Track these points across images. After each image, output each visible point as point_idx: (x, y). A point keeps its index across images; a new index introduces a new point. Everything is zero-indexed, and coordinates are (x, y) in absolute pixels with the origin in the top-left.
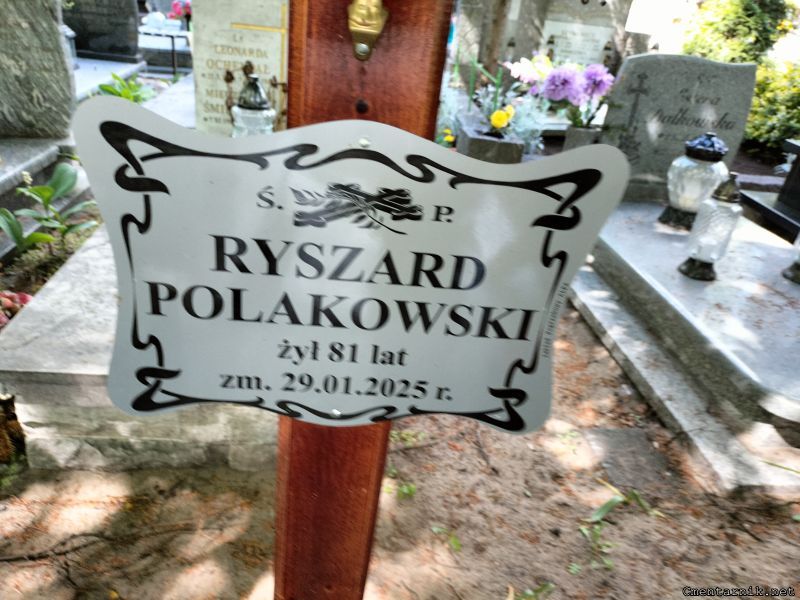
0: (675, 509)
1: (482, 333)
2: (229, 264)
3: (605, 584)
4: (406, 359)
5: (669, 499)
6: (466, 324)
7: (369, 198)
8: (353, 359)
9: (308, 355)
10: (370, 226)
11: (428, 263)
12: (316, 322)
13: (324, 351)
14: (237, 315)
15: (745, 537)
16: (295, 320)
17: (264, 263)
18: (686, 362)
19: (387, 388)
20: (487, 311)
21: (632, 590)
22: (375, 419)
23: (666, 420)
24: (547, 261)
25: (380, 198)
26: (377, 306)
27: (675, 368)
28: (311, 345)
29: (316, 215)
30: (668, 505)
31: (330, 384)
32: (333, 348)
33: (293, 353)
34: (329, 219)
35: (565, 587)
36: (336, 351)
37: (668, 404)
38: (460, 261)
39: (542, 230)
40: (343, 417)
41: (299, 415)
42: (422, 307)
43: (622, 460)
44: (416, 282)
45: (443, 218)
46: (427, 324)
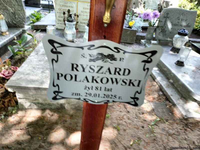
0: (172, 122)
1: (129, 85)
2: (74, 69)
3: (154, 140)
4: (112, 90)
5: (171, 120)
6: (126, 83)
7: (105, 56)
8: (100, 90)
9: (91, 89)
10: (105, 62)
11: (118, 70)
12: (93, 82)
13: (94, 88)
14: (76, 80)
15: (189, 129)
16: (88, 81)
17: (82, 69)
18: (176, 86)
19: (108, 96)
20: (131, 80)
21: (161, 141)
22: (105, 103)
23: (171, 101)
24: (144, 70)
25: (108, 56)
26: (106, 79)
27: (173, 88)
28: (91, 87)
29: (94, 59)
30: (170, 121)
31: (95, 95)
32: (96, 88)
33: (87, 88)
34: (96, 60)
35: (145, 140)
36: (97, 88)
37: (171, 97)
38: (125, 70)
39: (144, 63)
40: (98, 102)
41: (88, 101)
42: (116, 79)
43: (159, 110)
44: (115, 74)
45: (121, 60)
46: (117, 83)
